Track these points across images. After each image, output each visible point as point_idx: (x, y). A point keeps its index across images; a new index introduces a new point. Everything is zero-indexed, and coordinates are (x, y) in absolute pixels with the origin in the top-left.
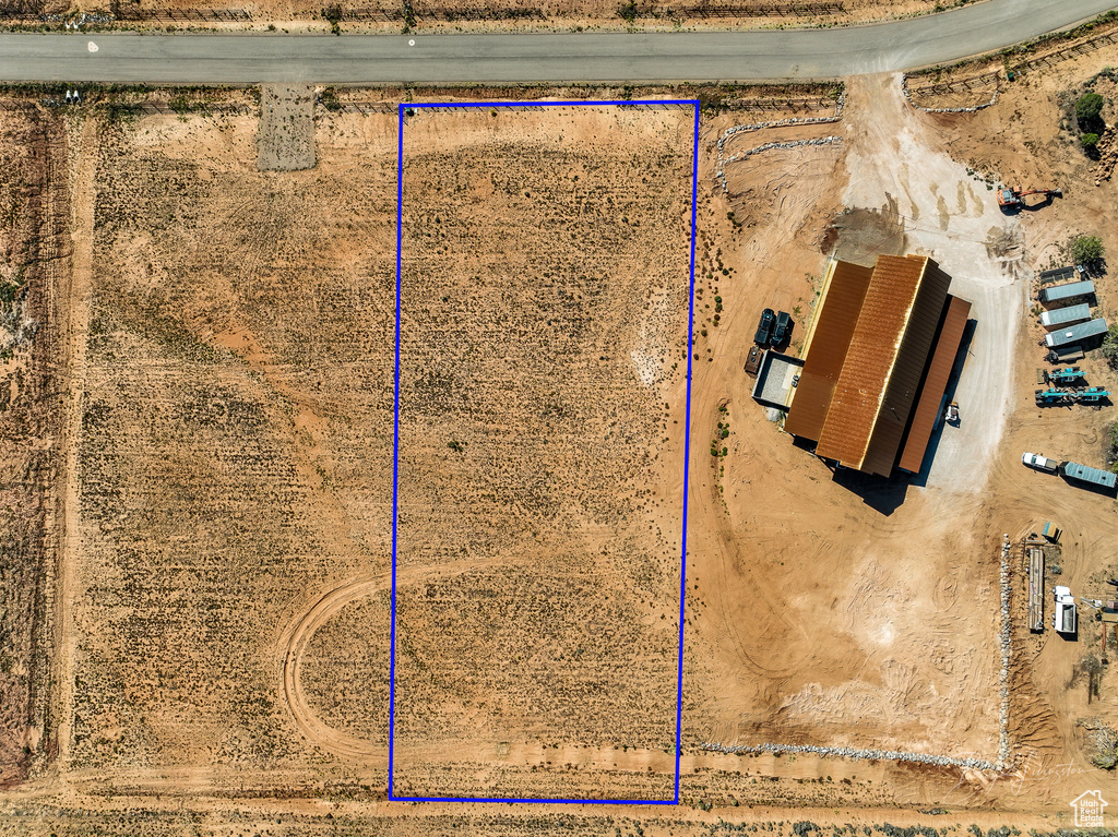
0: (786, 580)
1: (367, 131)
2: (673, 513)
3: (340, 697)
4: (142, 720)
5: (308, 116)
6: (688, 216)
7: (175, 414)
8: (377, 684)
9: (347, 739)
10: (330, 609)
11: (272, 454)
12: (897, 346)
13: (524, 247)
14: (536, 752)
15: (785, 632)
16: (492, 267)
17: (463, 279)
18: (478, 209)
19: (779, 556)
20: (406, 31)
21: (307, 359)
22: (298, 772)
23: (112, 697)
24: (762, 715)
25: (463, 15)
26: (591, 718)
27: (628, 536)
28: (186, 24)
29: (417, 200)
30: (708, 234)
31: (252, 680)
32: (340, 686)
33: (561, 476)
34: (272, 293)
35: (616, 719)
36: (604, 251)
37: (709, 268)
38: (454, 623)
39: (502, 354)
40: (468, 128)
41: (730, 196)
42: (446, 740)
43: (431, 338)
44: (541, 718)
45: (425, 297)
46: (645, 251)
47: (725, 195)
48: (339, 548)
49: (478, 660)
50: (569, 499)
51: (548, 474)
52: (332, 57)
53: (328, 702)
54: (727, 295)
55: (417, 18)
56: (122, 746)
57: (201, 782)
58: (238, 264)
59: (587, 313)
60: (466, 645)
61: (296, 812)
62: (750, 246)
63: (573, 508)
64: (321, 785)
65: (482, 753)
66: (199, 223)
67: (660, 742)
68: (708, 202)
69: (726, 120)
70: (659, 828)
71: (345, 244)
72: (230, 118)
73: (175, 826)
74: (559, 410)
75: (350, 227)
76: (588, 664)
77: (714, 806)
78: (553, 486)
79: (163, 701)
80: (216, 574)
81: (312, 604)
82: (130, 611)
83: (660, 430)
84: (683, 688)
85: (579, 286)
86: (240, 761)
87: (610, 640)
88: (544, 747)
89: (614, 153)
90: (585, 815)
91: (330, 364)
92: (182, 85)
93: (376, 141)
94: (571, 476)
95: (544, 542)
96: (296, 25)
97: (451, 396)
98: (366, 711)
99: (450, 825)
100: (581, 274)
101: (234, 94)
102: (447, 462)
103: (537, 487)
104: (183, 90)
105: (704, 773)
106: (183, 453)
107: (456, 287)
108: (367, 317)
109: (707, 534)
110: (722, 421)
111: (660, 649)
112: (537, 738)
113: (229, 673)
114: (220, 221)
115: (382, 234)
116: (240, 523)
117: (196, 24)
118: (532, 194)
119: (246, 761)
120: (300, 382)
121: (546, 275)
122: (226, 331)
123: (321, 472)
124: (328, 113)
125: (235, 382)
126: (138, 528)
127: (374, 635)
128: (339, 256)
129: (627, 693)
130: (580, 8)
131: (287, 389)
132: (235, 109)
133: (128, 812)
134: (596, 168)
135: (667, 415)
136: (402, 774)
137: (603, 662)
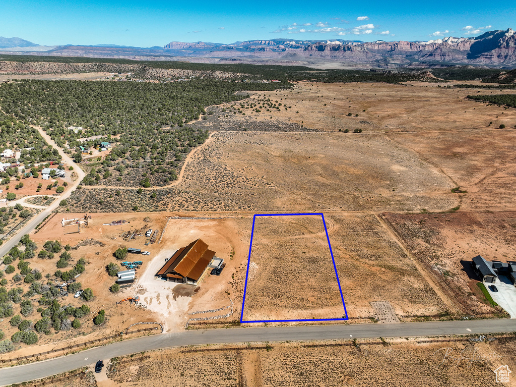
12: (186, 256)
18: (312, 294)
50: (272, 246)
51: (278, 249)
107: (313, 278)
113: (346, 224)
118: (295, 298)
122: (378, 270)
124: (373, 316)
126: (380, 241)
131: (355, 261)
133: (358, 211)
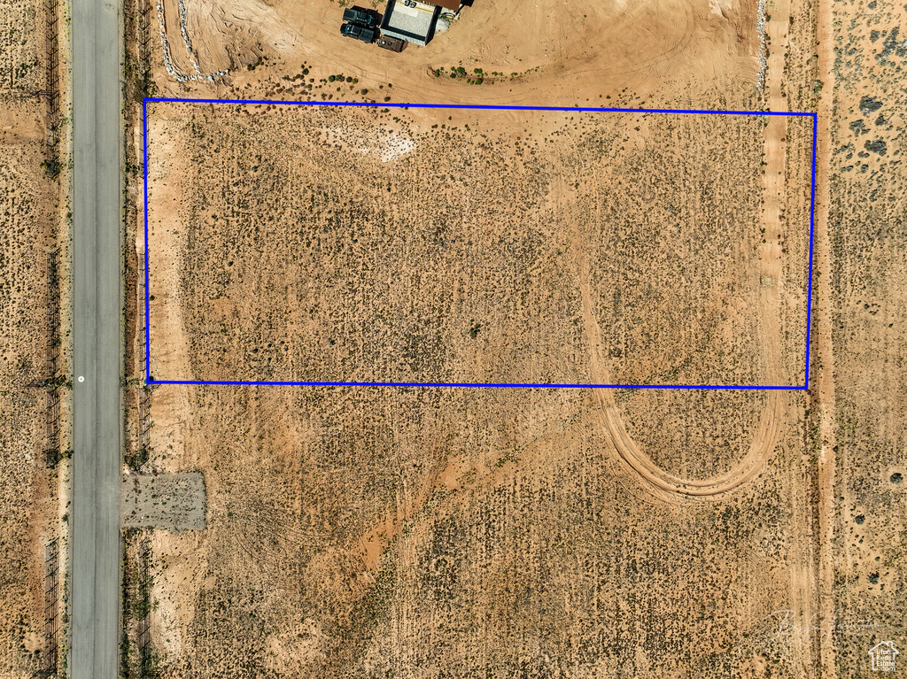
0: (601, 14)
1: (168, 422)
2: (537, 121)
3: (719, 440)
4: (746, 636)
5: (153, 481)
6: (251, 108)
7: (446, 609)
8: (706, 404)
9: (760, 433)
10: (634, 451)
11: (484, 511)
13: (281, 267)
14: (769, 249)
15: (649, 13)
16: (301, 298)
17: (312, 325)
18: (244, 312)
19: (577, 20)
20: (70, 385)
21: (391, 478)
22: (794, 481)
23: (724, 667)
24: (729, 33)
25: (54, 330)
26: (735, 197)
27: (560, 164)
28: (61, 604)
29: (235, 372)
30: (269, 89)
31: (705, 528)
32: (709, 440)
33: (502, 228)
34: (326, 514)
35: (736, 173)
36: (285, 189)
37: (301, 88)
38: (646, 330)
39: (385, 287)
40: (165, 323)
41: (233, 68)
42: (760, 337)
43: (370, 356)
44: (736, 245)
45: (330, 361)
46: (285, 150)
47: (231, 73)
48: (574, 444)
49: (682, 307)
50: (525, 221)
51: (501, 241)
52: (94, 458)
53: (724, 452)
54: (328, 71)
55: (57, 375)
56: (772, 655)
57: (805, 576)
58: (298, 548)
59: (345, 204)
60: (667, 318)
61: (832, 482)
62: (280, 49)
63: (534, 216)
64: (805, 458)
65: (771, 302)
66: (257, 588)
67: (757, 131)
68: (238, 89)
69: (158, 74)
70: (839, 130)
71: (278, 441)
72: (154, 559)
73: (849, 601)
74: (439, 231)
75: (261, 437)
76: (683, 200)
77: (818, 78)
78: (513, 236)
79: (727, 615)
80: (602, 565)
81: (630, 469)
82: (639, 649)
83: (458, 133)
84: (705, 109)
85: (319, 213)
86: (784, 538)
87: (661, 180)
88: (764, 241)
89: (190, 181)
90: (829, 202)
91: (396, 455)
92: (121, 606)
93: (178, 413)
94: (503, 218)
95: (567, 244)
96: (63, 495)
97: (426, 336)
98: (732, 415)
99: (842, 332)
100: (307, 211)
101: (130, 555)
102: (490, 339)
103: (514, 251)
104: (126, 605)
105: (786, 88)
106: (484, 599)
107: (321, 333)
108: (350, 419)
109: (558, 87)
110: (449, 74)
111: (669, 131)
112: (755, 249)
113: (698, 551)
114: (256, 567)
115: (268, 405)
116: (552, 542)
117: (61, 594)
118: (230, 260)
119: (784, 532)
120: (413, 485)
121: (308, 245)
122: (364, 558)
123: (501, 462)
124: (150, 461)
125: (414, 550)
126: (558, 643)
127: (659, 409)
128: (290, 447)
129: (711, 163)
130: (49, 215)
131: (420, 498)
132: (146, 554)
133: (836, 648)
134: (204, 197)
135: (443, 126)
136: (793, 379)
137: (682, 186)
